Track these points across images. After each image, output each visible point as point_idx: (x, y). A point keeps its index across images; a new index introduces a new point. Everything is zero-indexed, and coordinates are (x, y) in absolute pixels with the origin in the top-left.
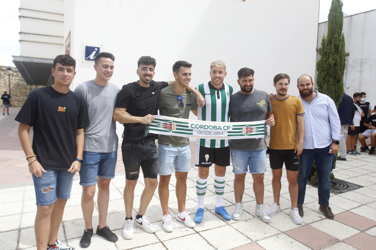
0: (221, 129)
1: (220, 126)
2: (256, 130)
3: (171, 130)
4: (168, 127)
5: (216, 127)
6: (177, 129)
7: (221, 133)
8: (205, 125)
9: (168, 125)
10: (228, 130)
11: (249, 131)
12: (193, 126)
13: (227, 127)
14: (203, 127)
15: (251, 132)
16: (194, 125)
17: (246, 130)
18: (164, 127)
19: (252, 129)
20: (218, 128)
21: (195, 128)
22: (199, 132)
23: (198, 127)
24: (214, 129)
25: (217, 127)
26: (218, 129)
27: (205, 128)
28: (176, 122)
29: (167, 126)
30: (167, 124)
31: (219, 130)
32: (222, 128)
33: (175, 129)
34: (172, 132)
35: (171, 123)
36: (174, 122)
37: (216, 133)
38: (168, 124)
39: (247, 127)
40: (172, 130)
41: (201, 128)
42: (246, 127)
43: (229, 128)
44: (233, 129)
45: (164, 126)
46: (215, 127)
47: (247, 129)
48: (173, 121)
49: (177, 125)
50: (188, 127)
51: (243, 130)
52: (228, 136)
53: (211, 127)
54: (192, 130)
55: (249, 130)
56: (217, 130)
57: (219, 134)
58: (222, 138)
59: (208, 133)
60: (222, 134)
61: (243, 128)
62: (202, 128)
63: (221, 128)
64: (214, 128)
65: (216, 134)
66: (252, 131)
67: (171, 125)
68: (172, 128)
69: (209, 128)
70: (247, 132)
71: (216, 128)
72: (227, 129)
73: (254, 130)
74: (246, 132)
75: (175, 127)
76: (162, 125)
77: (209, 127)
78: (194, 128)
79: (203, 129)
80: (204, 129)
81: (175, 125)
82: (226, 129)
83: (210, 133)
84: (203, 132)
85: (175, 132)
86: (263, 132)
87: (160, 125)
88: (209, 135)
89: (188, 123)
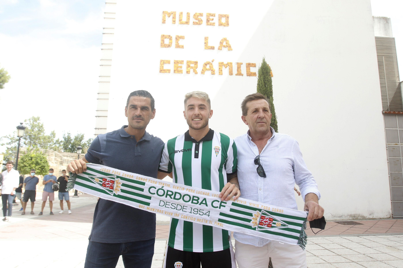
0: (207, 205)
1: (205, 199)
2: (282, 225)
3: (112, 191)
4: (107, 185)
5: (197, 199)
6: (123, 191)
7: (204, 212)
8: (176, 193)
9: (108, 182)
10: (220, 208)
11: (267, 223)
12: (152, 190)
13: (220, 203)
14: (172, 195)
15: (270, 226)
16: (155, 188)
17: (258, 219)
18: (101, 183)
19: (274, 222)
20: (200, 201)
21: (156, 195)
22: (162, 203)
23: (162, 194)
24: (192, 202)
25: (199, 199)
26: (200, 204)
27: (174, 198)
28: (122, 178)
29: (105, 183)
30: (106, 179)
31: (203, 206)
32: (209, 203)
33: (118, 190)
34: (113, 195)
35: (114, 179)
36: (119, 179)
37: (196, 210)
38: (109, 179)
39: (263, 214)
40: (114, 192)
41: (166, 197)
42: (260, 213)
43: (224, 206)
44: (232, 210)
45: (100, 181)
46: (195, 198)
47: (262, 218)
48: (118, 177)
49: (123, 185)
50: (142, 190)
51: (253, 219)
52: (220, 220)
53: (187, 198)
54: (149, 198)
55: (267, 221)
56: (198, 205)
57: (202, 214)
58: (206, 222)
59: (179, 207)
60: (208, 214)
61: (253, 215)
62: (168, 196)
63: (207, 203)
64: (193, 200)
65: (195, 213)
66: (273, 225)
67: (113, 182)
68: (114, 188)
69: (183, 199)
70: (261, 223)
71: (196, 202)
72: (219, 206)
73: (278, 224)
74: (258, 222)
75: (120, 187)
76: (97, 180)
77: (182, 197)
78: (154, 194)
79: (171, 198)
80: (173, 200)
81: (120, 183)
82: (217, 207)
83: (183, 208)
84: (170, 204)
85: (119, 196)
86: (298, 235)
87: (94, 179)
88: (181, 212)
89: (143, 184)
